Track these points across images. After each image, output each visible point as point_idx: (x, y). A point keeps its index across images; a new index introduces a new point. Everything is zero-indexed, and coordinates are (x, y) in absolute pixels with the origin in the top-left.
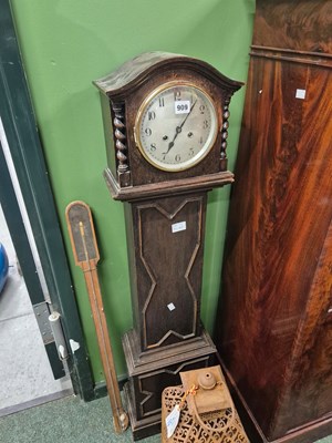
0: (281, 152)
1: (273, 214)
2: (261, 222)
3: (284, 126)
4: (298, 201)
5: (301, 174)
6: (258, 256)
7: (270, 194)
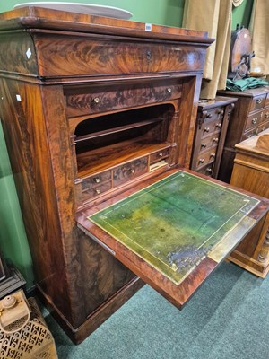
0: (23, 136)
1: (32, 177)
2: (29, 184)
3: (19, 118)
4: (39, 164)
5: (34, 148)
6: (35, 207)
7: (27, 163)
